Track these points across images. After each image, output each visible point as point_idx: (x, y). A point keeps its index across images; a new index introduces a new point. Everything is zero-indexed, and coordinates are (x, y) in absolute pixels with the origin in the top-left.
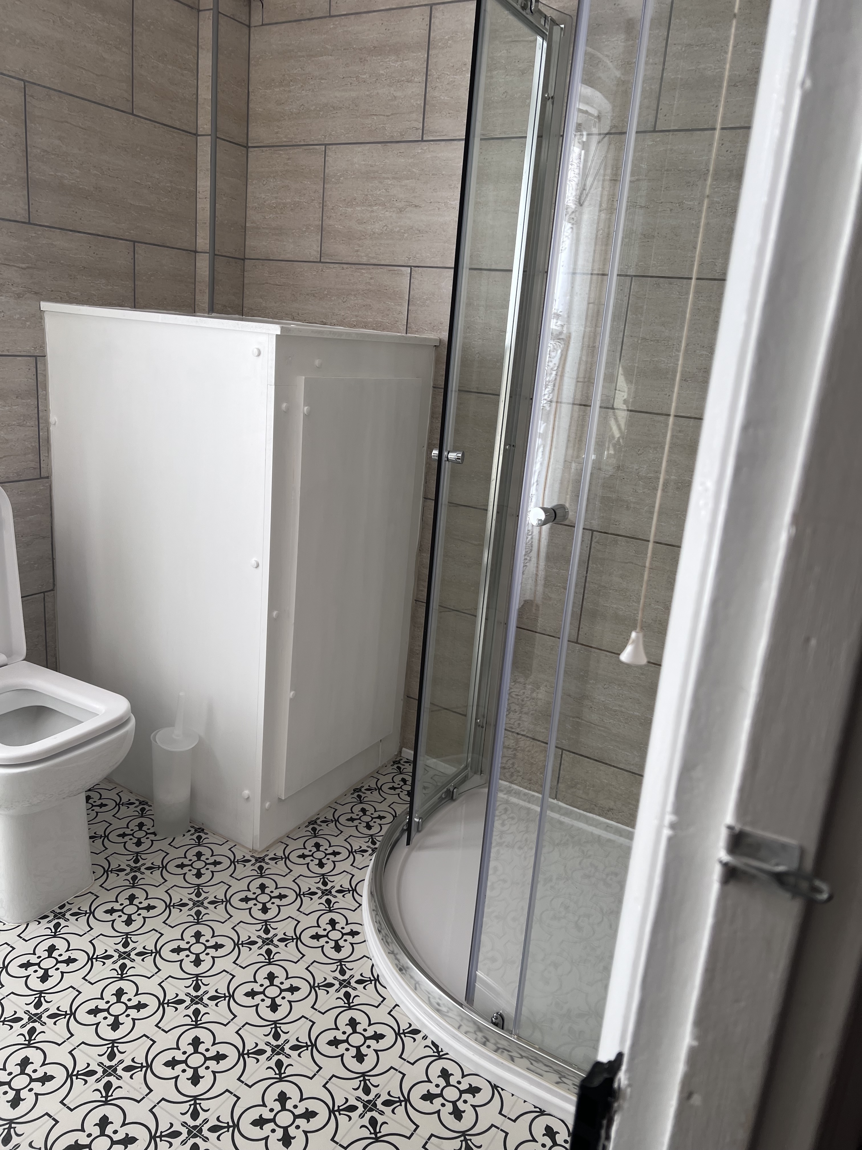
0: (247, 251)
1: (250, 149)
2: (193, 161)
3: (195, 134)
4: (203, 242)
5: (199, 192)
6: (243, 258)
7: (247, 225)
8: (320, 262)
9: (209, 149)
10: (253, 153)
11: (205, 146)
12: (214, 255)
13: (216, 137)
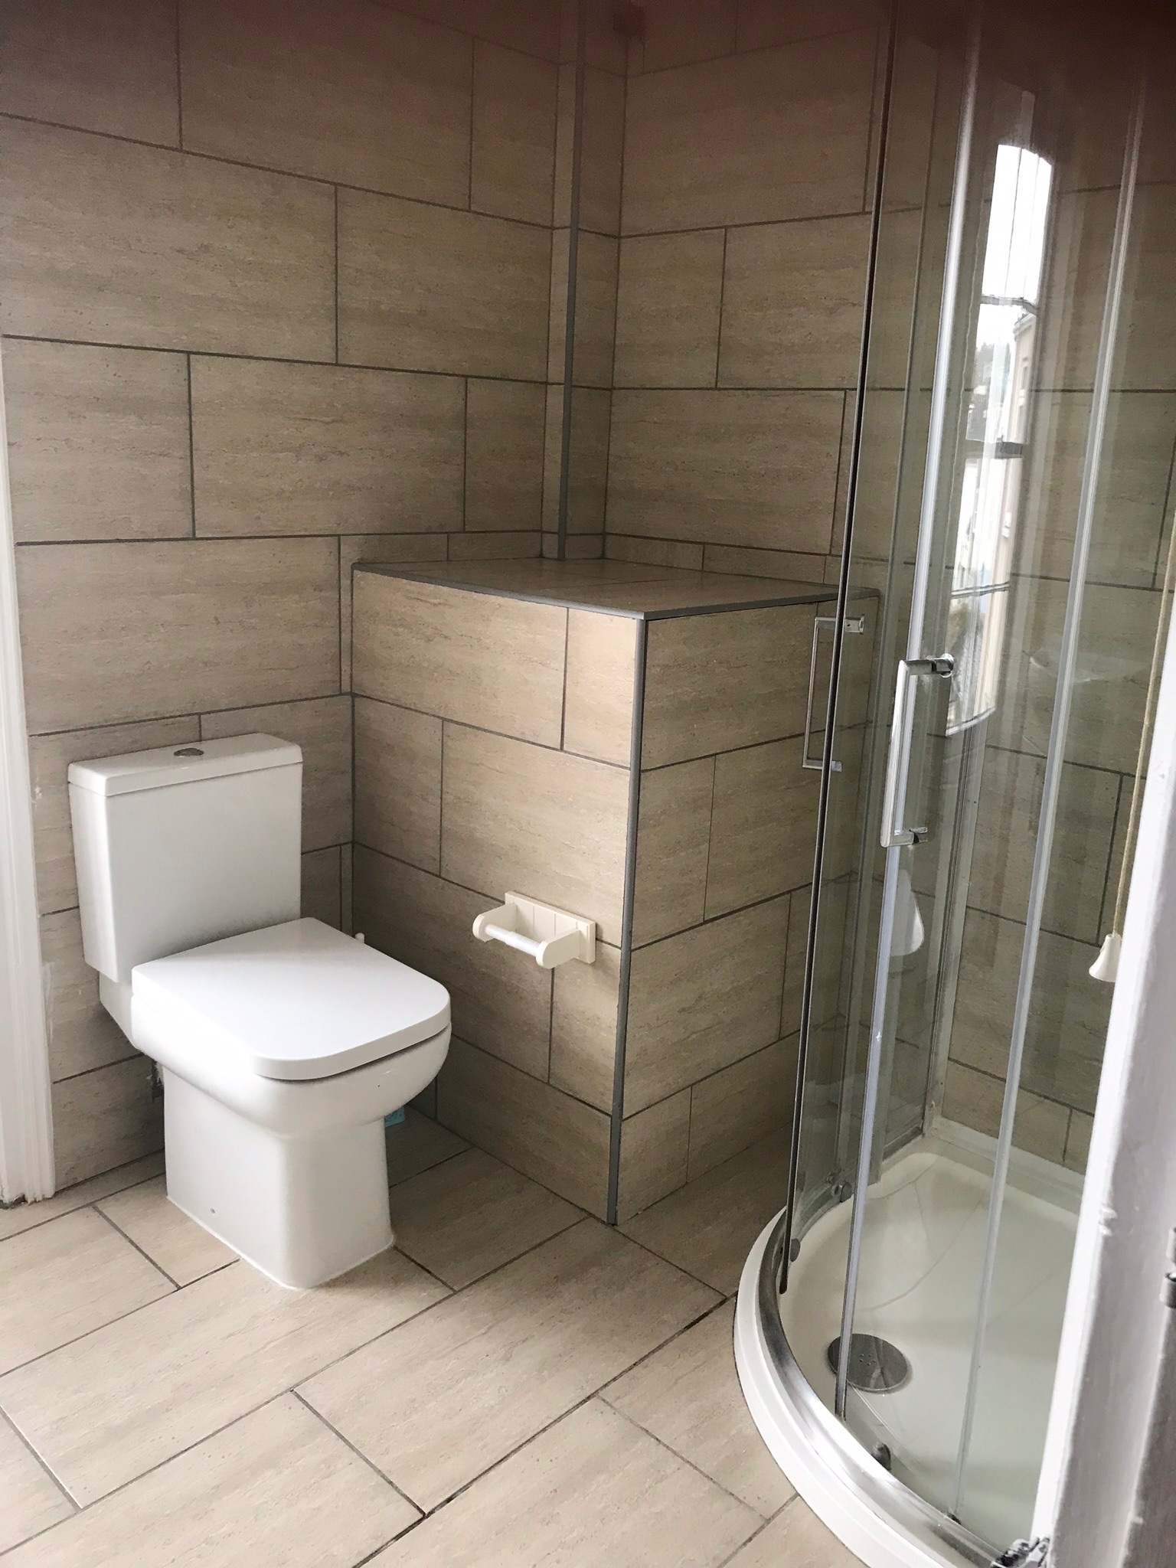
0: (616, 379)
1: (623, 240)
2: (546, 263)
3: (549, 228)
4: (556, 370)
5: (553, 304)
6: (610, 387)
7: (616, 343)
8: (716, 388)
9: (567, 245)
10: (627, 245)
11: (562, 240)
12: (570, 386)
13: (575, 229)
